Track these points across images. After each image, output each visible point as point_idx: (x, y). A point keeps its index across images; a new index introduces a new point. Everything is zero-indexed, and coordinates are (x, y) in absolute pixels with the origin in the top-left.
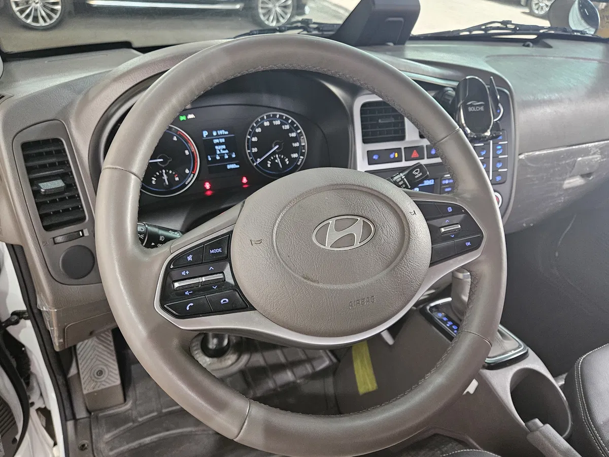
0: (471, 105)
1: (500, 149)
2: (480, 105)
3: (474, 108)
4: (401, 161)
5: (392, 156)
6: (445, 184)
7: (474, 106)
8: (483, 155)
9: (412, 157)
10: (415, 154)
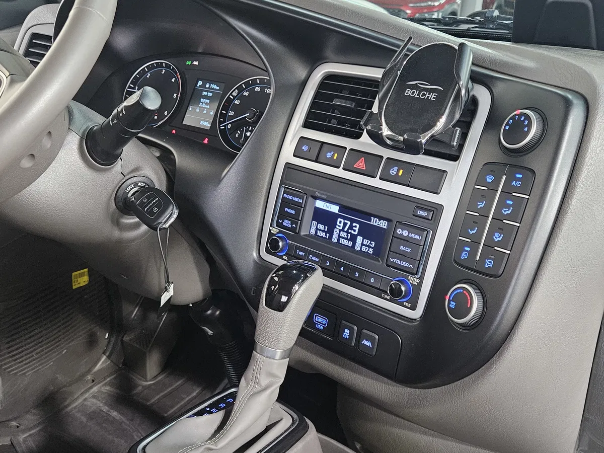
0: (415, 87)
1: (509, 207)
2: (431, 91)
3: (416, 93)
4: (338, 167)
5: (329, 155)
6: (402, 238)
7: (419, 89)
8: (479, 207)
9: (355, 166)
10: (361, 164)
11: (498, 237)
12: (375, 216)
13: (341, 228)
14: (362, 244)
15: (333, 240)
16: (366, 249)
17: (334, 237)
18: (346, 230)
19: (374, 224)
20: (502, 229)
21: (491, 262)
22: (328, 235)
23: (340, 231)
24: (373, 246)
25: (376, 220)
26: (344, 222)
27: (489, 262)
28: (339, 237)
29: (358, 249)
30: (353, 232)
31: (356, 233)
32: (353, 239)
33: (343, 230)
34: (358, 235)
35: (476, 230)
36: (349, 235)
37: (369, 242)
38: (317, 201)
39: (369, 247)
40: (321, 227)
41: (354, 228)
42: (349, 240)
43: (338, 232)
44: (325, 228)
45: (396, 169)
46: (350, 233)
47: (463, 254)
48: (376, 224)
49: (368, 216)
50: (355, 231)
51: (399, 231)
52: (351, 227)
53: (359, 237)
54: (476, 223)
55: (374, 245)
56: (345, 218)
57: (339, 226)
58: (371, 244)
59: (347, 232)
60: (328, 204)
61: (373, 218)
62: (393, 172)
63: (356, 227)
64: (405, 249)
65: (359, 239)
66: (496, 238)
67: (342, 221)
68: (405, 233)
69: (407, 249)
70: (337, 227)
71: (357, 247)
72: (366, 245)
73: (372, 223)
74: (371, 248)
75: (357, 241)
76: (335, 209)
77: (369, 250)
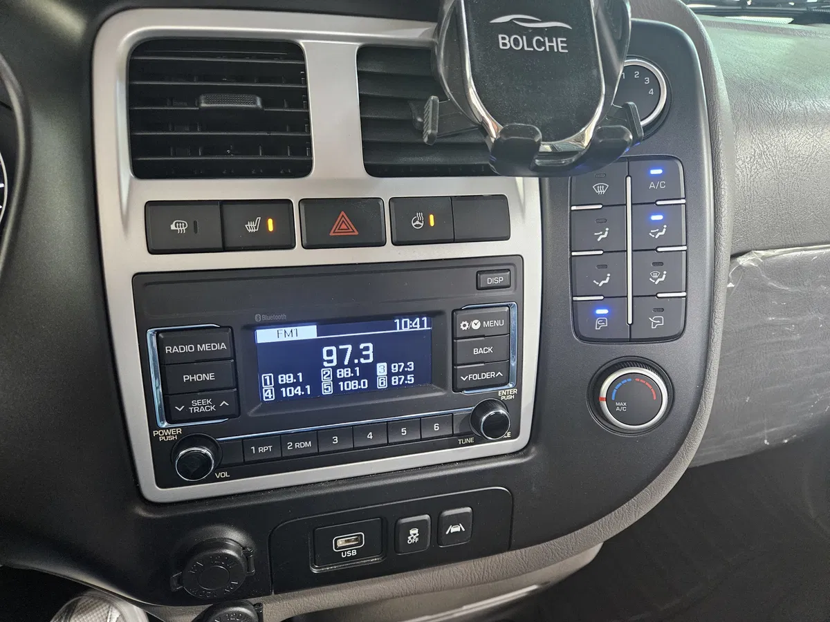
0: (509, 29)
1: (658, 225)
2: (552, 33)
3: (523, 42)
4: (291, 246)
5: (252, 227)
6: (472, 335)
7: (522, 31)
8: (599, 240)
9: (331, 234)
10: (344, 226)
11: (658, 278)
12: (401, 316)
13: (335, 363)
14: (390, 375)
15: (325, 393)
16: (400, 379)
17: (324, 386)
18: (346, 362)
19: (404, 330)
20: (661, 264)
21: (660, 319)
22: (308, 387)
23: (334, 369)
24: (413, 369)
25: (406, 322)
26: (338, 350)
27: (656, 319)
28: (336, 381)
29: (385, 386)
30: (362, 361)
31: (371, 360)
32: (369, 372)
33: (340, 365)
34: (377, 360)
35: (608, 279)
36: (357, 369)
37: (403, 364)
38: (257, 331)
39: (405, 373)
40: (285, 378)
41: (364, 353)
42: (359, 379)
43: (330, 372)
44: (296, 377)
45: (420, 215)
46: (359, 364)
47: (597, 322)
48: (408, 329)
49: (387, 320)
50: (367, 357)
51: (464, 325)
52: (357, 353)
53: (378, 365)
54: (605, 266)
55: (412, 366)
56: (336, 342)
57: (331, 361)
58: (408, 367)
59: (351, 365)
60: (288, 329)
61: (398, 321)
62: (417, 223)
63: (367, 349)
64: (481, 351)
65: (381, 369)
66: (656, 280)
67: (334, 349)
68: (476, 325)
69: (486, 350)
70: (325, 364)
71: (382, 383)
72: (398, 374)
73: (398, 330)
74: (410, 373)
75: (378, 374)
76: (308, 332)
77: (406, 379)
